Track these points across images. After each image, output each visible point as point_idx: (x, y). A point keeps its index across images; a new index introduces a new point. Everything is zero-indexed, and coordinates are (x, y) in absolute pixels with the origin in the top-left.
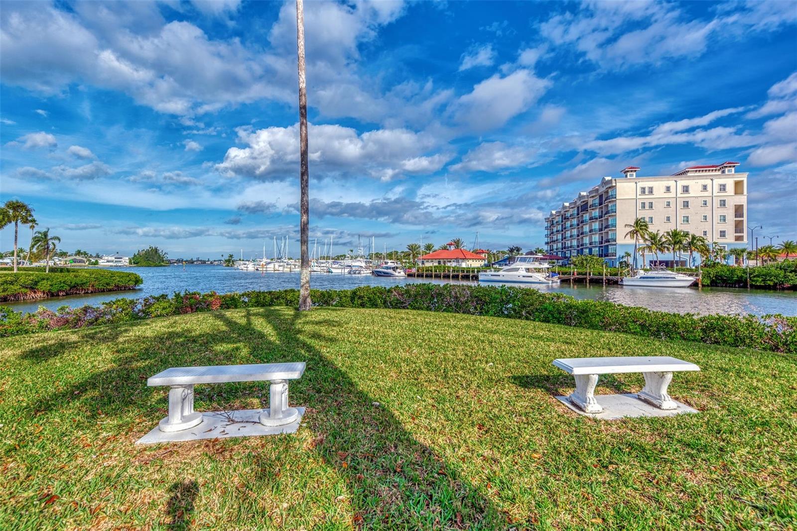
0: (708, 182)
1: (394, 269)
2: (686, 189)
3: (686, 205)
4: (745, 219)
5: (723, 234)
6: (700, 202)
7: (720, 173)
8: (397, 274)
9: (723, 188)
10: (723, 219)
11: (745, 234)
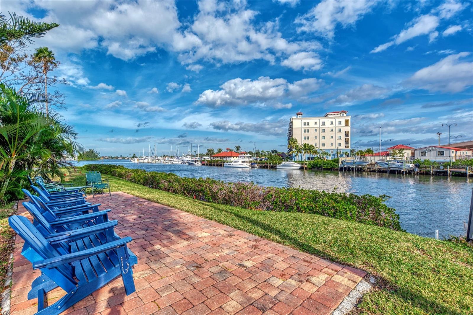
0: (333, 120)
1: (195, 161)
2: (324, 123)
3: (324, 131)
4: (350, 138)
5: (340, 145)
6: (330, 130)
7: (339, 116)
8: (196, 164)
9: (340, 123)
10: (340, 137)
11: (349, 145)
